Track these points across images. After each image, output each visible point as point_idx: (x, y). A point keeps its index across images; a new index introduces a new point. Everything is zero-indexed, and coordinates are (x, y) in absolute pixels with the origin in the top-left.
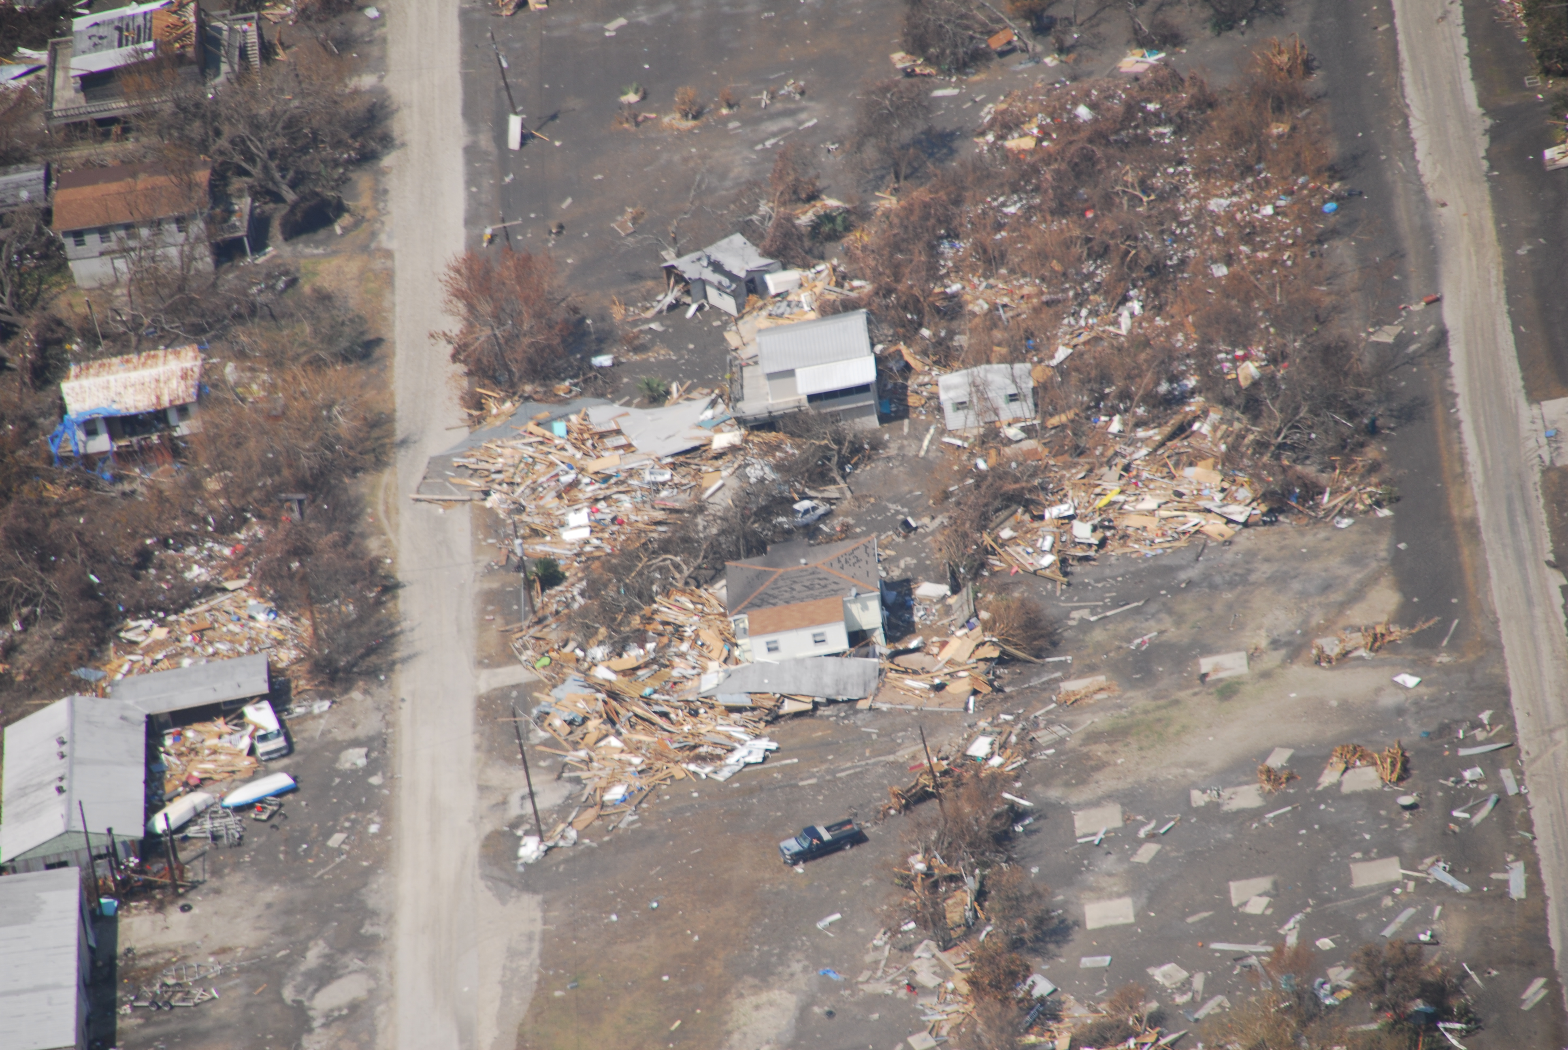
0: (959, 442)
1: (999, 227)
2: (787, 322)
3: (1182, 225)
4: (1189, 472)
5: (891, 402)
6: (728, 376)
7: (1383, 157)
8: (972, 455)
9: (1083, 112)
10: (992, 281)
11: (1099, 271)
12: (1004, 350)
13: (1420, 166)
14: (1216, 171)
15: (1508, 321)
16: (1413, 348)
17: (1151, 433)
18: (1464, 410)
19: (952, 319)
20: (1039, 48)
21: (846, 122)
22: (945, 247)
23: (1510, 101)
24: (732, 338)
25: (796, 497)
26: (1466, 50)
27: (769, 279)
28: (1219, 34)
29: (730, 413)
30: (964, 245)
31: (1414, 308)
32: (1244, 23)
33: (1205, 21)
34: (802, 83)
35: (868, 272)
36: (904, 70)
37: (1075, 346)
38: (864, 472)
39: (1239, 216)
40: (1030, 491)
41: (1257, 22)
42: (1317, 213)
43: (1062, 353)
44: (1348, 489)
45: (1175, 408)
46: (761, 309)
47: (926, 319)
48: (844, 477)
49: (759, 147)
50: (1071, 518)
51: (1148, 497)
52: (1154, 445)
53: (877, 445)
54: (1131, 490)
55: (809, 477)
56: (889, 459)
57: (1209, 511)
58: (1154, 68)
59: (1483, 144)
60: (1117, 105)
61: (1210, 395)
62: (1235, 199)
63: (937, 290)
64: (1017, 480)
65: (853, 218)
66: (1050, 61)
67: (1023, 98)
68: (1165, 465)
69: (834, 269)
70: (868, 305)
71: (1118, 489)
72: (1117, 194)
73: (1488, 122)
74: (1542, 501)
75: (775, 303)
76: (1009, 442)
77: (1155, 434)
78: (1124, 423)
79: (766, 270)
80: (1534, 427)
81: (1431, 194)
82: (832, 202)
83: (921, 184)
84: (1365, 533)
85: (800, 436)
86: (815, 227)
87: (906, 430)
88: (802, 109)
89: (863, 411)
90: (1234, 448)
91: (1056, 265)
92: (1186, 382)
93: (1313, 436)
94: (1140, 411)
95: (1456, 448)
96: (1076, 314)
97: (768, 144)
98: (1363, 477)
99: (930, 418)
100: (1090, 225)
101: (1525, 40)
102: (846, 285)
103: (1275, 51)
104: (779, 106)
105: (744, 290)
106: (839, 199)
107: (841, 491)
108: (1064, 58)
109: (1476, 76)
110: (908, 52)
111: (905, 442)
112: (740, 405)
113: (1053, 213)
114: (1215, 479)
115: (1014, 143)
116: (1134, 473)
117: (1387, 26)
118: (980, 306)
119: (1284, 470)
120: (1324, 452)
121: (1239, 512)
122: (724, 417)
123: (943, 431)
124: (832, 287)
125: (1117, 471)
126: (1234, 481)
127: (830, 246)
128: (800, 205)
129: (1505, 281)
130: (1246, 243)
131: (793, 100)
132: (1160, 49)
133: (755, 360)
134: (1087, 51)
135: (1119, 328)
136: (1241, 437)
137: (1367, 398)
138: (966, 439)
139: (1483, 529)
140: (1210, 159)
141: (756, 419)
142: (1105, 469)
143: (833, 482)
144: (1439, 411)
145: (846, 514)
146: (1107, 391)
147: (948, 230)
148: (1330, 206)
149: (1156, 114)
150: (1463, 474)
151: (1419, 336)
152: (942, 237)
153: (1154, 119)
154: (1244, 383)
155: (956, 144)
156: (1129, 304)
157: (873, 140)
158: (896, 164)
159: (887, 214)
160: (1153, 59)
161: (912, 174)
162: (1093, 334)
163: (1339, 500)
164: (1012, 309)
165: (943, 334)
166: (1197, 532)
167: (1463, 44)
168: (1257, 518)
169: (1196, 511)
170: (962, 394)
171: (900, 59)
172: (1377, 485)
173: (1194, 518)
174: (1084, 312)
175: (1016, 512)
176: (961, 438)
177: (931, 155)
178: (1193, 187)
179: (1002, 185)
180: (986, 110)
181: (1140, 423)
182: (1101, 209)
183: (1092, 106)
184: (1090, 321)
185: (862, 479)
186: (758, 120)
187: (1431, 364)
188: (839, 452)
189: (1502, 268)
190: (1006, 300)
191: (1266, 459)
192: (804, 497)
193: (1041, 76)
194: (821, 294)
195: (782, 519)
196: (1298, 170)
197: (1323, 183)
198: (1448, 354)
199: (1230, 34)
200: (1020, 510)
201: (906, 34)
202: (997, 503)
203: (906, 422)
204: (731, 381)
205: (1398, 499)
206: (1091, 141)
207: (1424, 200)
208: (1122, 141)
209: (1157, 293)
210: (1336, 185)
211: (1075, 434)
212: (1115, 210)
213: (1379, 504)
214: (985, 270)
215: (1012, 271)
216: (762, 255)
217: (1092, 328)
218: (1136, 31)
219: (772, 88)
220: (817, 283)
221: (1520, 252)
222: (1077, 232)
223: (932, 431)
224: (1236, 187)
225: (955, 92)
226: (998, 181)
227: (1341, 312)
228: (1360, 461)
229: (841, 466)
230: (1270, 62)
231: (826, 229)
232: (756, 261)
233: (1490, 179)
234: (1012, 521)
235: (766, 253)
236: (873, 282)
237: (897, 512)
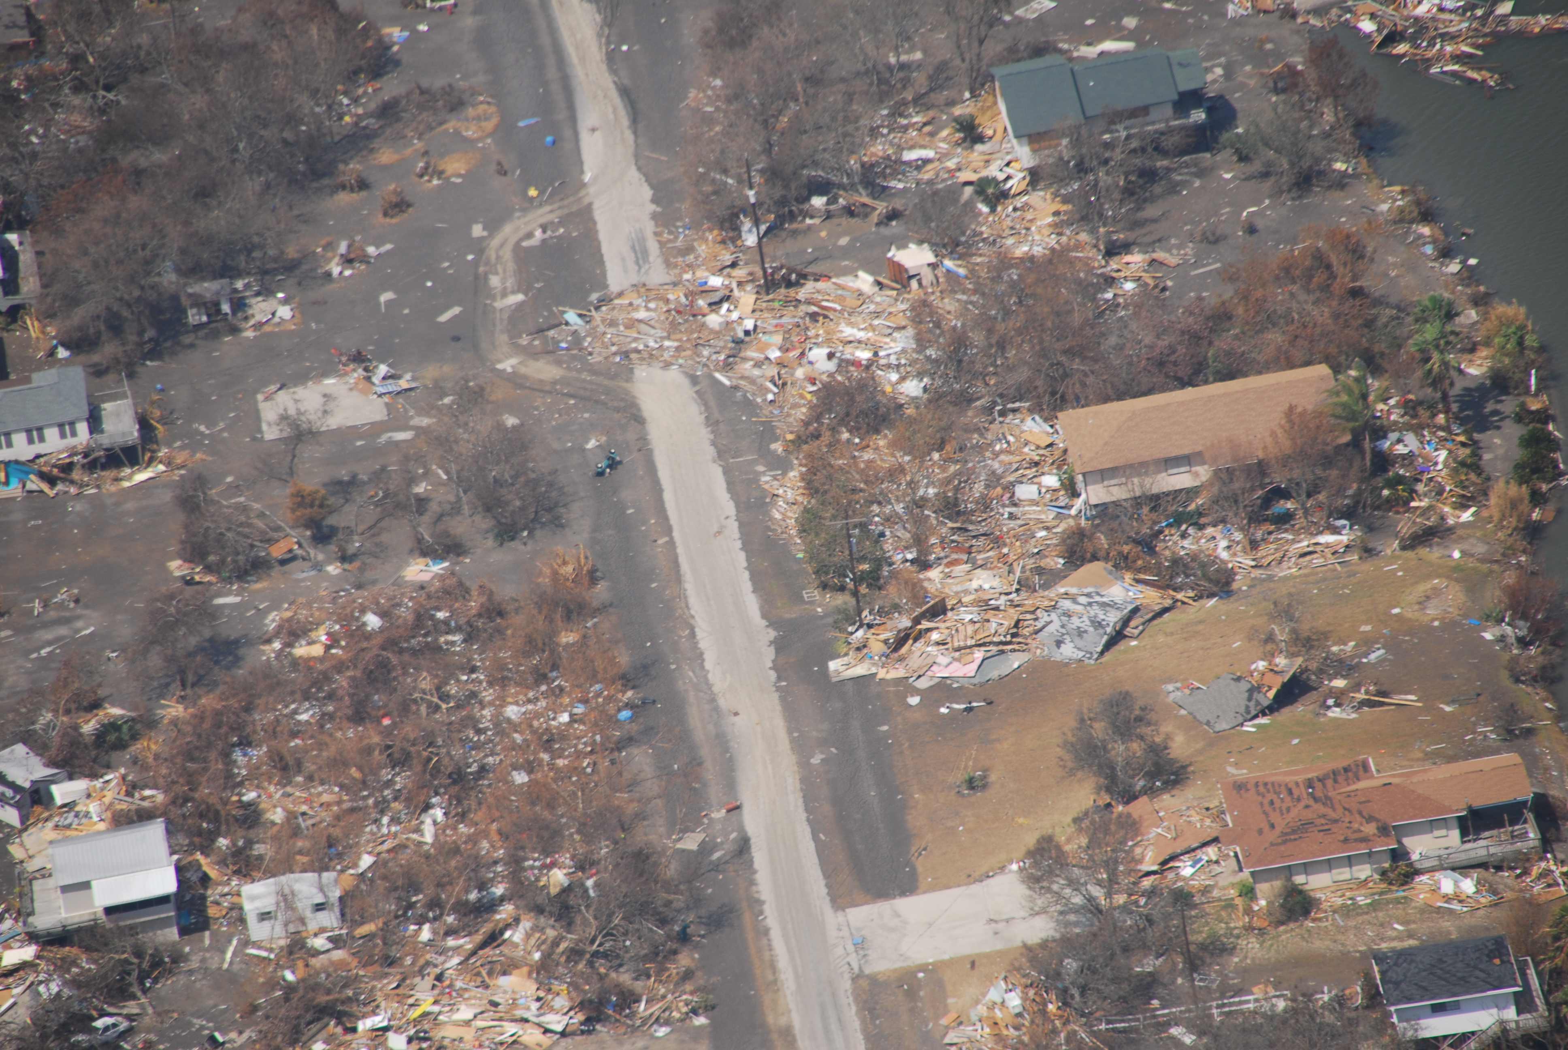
0: (264, 954)
1: (294, 735)
2: (74, 833)
3: (479, 732)
4: (503, 981)
5: (190, 914)
6: (17, 890)
7: (673, 667)
8: (278, 966)
9: (373, 621)
10: (289, 789)
11: (398, 779)
12: (305, 859)
13: (710, 676)
14: (510, 679)
15: (807, 830)
16: (716, 855)
17: (461, 941)
18: (771, 917)
19: (250, 827)
20: (321, 557)
21: (126, 631)
22: (238, 756)
23: (791, 613)
24: (16, 851)
25: (94, 1013)
26: (745, 564)
27: (55, 789)
28: (501, 544)
29: (20, 927)
30: (258, 753)
31: (715, 815)
32: (525, 533)
33: (487, 532)
34: (76, 591)
35: (161, 781)
36: (183, 577)
37: (379, 854)
38: (165, 986)
39: (536, 723)
40: (343, 1002)
41: (538, 533)
42: (613, 721)
43: (366, 861)
44: (664, 997)
45: (486, 916)
46: (47, 820)
47: (223, 828)
48: (145, 991)
49: (35, 655)
50: (385, 1029)
51: (463, 1007)
52: (466, 954)
53: (178, 958)
54: (445, 1000)
55: (108, 993)
56: (191, 972)
57: (526, 1021)
58: (441, 577)
59: (770, 654)
60: (405, 612)
61: (520, 903)
62: (530, 707)
63: (235, 798)
64: (329, 992)
65: (138, 726)
66: (332, 569)
67: (309, 605)
68: (478, 974)
69: (124, 778)
70: (163, 814)
71: (432, 1000)
72: (415, 701)
73: (772, 634)
74: (854, 1009)
75: (61, 814)
76: (316, 953)
77: (466, 943)
78: (434, 932)
79: (52, 780)
80: (841, 934)
81: (722, 703)
82: (116, 711)
83: (209, 692)
84: (682, 1042)
85: (97, 950)
86: (100, 736)
87: (207, 942)
88: (78, 618)
89: (163, 923)
90: (547, 956)
91: (354, 772)
92: (493, 889)
93: (628, 943)
94: (450, 919)
95: (767, 955)
96: (376, 821)
97: (44, 652)
98: (677, 985)
99: (232, 930)
100: (387, 732)
101: (800, 555)
102: (137, 795)
103: (559, 561)
104: (52, 614)
105: (29, 802)
106: (123, 708)
107: (142, 1007)
108: (347, 566)
109: (757, 588)
110: (185, 560)
111: (208, 955)
112: (30, 919)
113: (351, 719)
114: (530, 988)
115: (301, 650)
116: (447, 983)
117: (666, 539)
118: (277, 816)
119: (601, 977)
120: (638, 959)
121: (557, 1023)
122: (12, 933)
123: (246, 942)
124: (121, 796)
125: (429, 981)
126: (549, 990)
127: (115, 755)
128: (82, 714)
129: (802, 790)
130: (546, 750)
131: (67, 608)
132: (443, 559)
133: (44, 873)
134: (370, 560)
135: (422, 835)
136: (556, 943)
137: (675, 905)
138: (271, 950)
139: (798, 1037)
140: (502, 667)
141: (49, 934)
142: (417, 980)
143: (133, 997)
144: (747, 918)
145: (148, 1031)
146: (414, 899)
147: (240, 738)
148: (625, 714)
149: (446, 622)
150: (775, 982)
151: (722, 843)
152: (234, 745)
153: (443, 627)
154: (554, 891)
155: (241, 652)
156: (431, 812)
157: (158, 648)
158: (182, 672)
159: (174, 722)
160: (438, 568)
161: (199, 681)
162: (396, 842)
163: (656, 1008)
164: (312, 817)
165: (240, 843)
166: (514, 1042)
167: (741, 558)
168: (574, 1028)
169: (513, 1021)
170: (268, 903)
171: (176, 567)
172: (692, 993)
173: (511, 1029)
174: (385, 820)
175: (327, 1025)
176: (266, 950)
177: (217, 662)
178: (488, 695)
179: (292, 693)
180: (270, 617)
181: (450, 932)
182: (399, 716)
183: (383, 614)
184: (393, 829)
185: (163, 993)
186: (32, 629)
187: (736, 871)
188: (139, 966)
189: (797, 777)
190: (304, 808)
191: (581, 966)
192: (103, 1014)
193: (325, 584)
194: (111, 804)
195: (80, 1037)
196: (594, 678)
197: (618, 691)
198: (751, 861)
199: (513, 544)
200: (332, 1023)
201: (182, 542)
202: (309, 1017)
203: (207, 934)
204: (21, 895)
205: (713, 1008)
206: (383, 648)
207: (716, 709)
208: (413, 649)
209: (459, 801)
210: (630, 694)
211: (385, 944)
212: (412, 717)
213: (695, 1012)
214: (282, 777)
215: (310, 778)
216: (47, 765)
217: (395, 835)
218: (420, 540)
219: (45, 596)
220: (105, 792)
221: (813, 761)
222: (376, 739)
223: (235, 942)
224: (531, 695)
225: (237, 599)
226: (289, 689)
227: (644, 819)
228: (673, 969)
229: (141, 983)
230: (555, 573)
231: (112, 737)
232: (41, 771)
233: (778, 689)
234: (324, 1034)
235: (51, 763)
236: (165, 792)
237: (203, 1028)
